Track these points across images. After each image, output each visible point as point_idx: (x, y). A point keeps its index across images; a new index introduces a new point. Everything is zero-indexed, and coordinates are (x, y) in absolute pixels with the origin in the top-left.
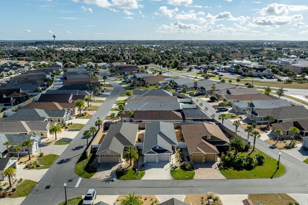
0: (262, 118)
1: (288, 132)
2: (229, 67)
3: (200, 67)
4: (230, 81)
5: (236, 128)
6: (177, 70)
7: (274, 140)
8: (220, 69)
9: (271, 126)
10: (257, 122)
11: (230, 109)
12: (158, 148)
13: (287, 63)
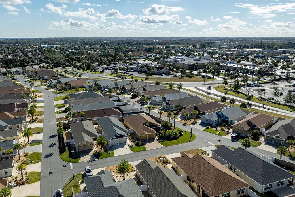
0: (173, 107)
1: (191, 114)
2: (135, 67)
3: (109, 67)
4: (142, 80)
5: (161, 115)
6: (91, 71)
7: (184, 120)
8: (128, 69)
9: (180, 111)
10: (170, 110)
11: (149, 102)
12: (117, 135)
13: (178, 61)
